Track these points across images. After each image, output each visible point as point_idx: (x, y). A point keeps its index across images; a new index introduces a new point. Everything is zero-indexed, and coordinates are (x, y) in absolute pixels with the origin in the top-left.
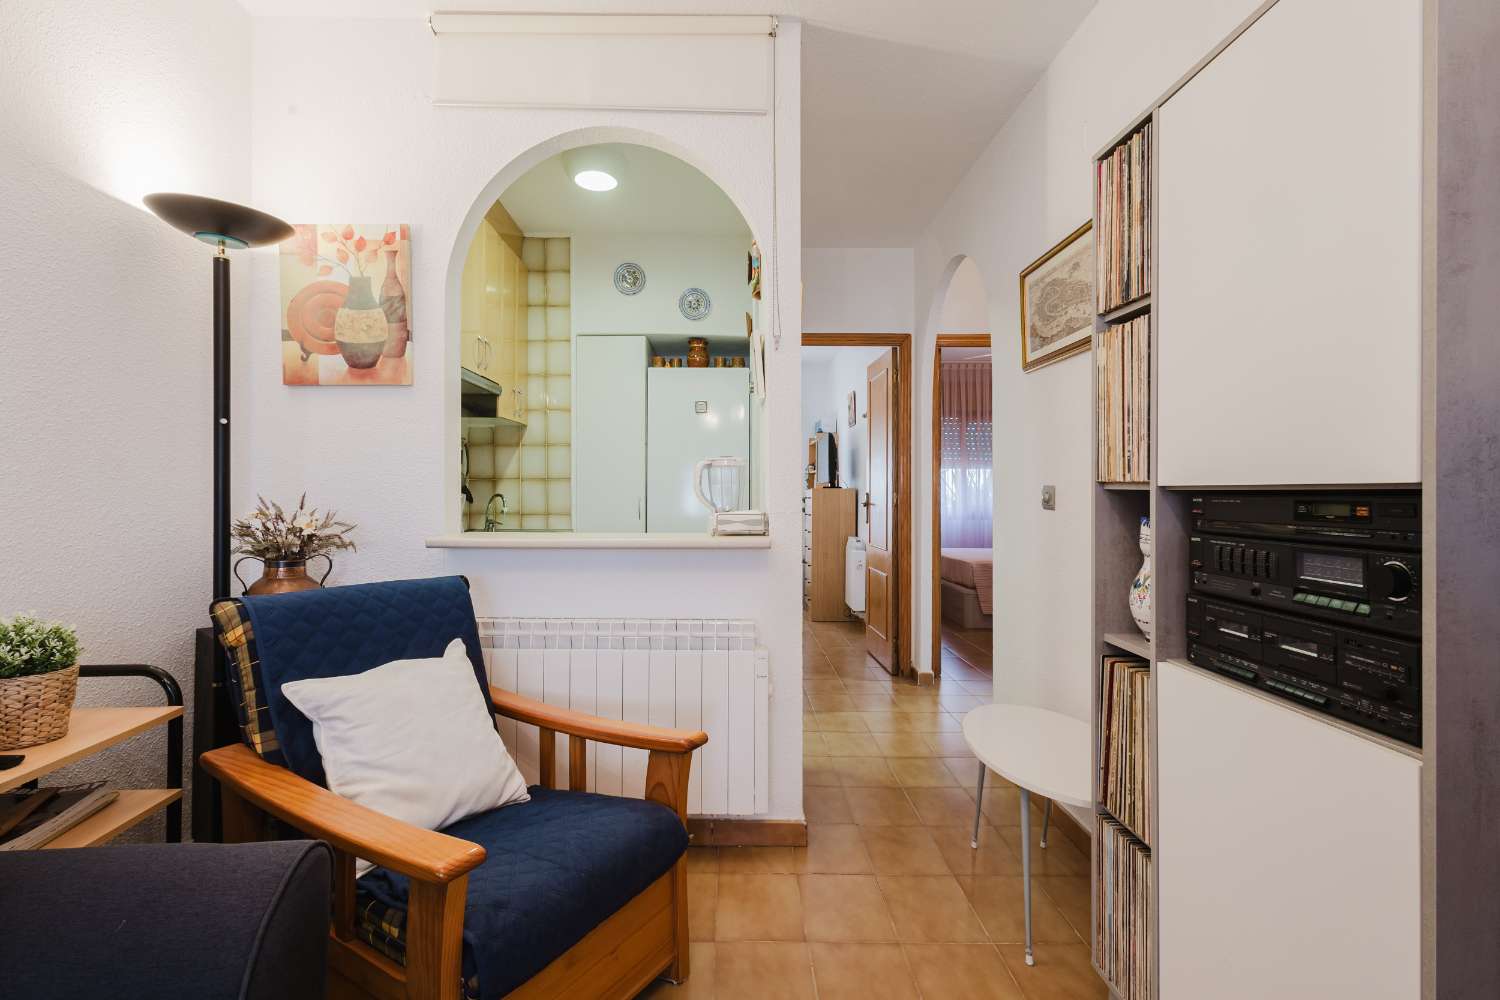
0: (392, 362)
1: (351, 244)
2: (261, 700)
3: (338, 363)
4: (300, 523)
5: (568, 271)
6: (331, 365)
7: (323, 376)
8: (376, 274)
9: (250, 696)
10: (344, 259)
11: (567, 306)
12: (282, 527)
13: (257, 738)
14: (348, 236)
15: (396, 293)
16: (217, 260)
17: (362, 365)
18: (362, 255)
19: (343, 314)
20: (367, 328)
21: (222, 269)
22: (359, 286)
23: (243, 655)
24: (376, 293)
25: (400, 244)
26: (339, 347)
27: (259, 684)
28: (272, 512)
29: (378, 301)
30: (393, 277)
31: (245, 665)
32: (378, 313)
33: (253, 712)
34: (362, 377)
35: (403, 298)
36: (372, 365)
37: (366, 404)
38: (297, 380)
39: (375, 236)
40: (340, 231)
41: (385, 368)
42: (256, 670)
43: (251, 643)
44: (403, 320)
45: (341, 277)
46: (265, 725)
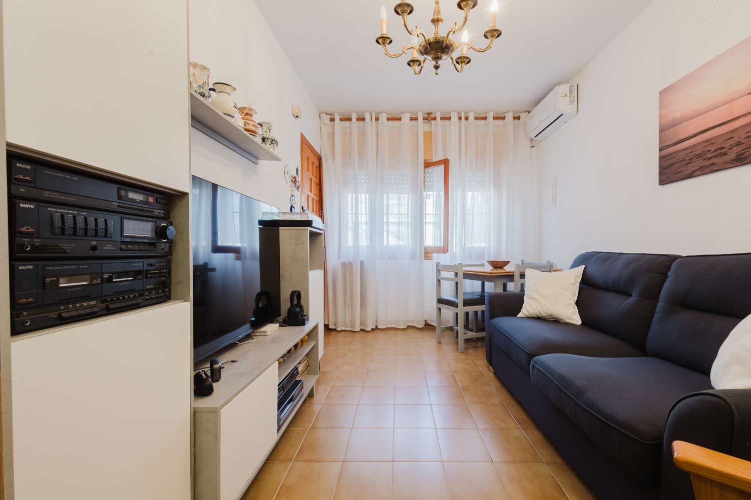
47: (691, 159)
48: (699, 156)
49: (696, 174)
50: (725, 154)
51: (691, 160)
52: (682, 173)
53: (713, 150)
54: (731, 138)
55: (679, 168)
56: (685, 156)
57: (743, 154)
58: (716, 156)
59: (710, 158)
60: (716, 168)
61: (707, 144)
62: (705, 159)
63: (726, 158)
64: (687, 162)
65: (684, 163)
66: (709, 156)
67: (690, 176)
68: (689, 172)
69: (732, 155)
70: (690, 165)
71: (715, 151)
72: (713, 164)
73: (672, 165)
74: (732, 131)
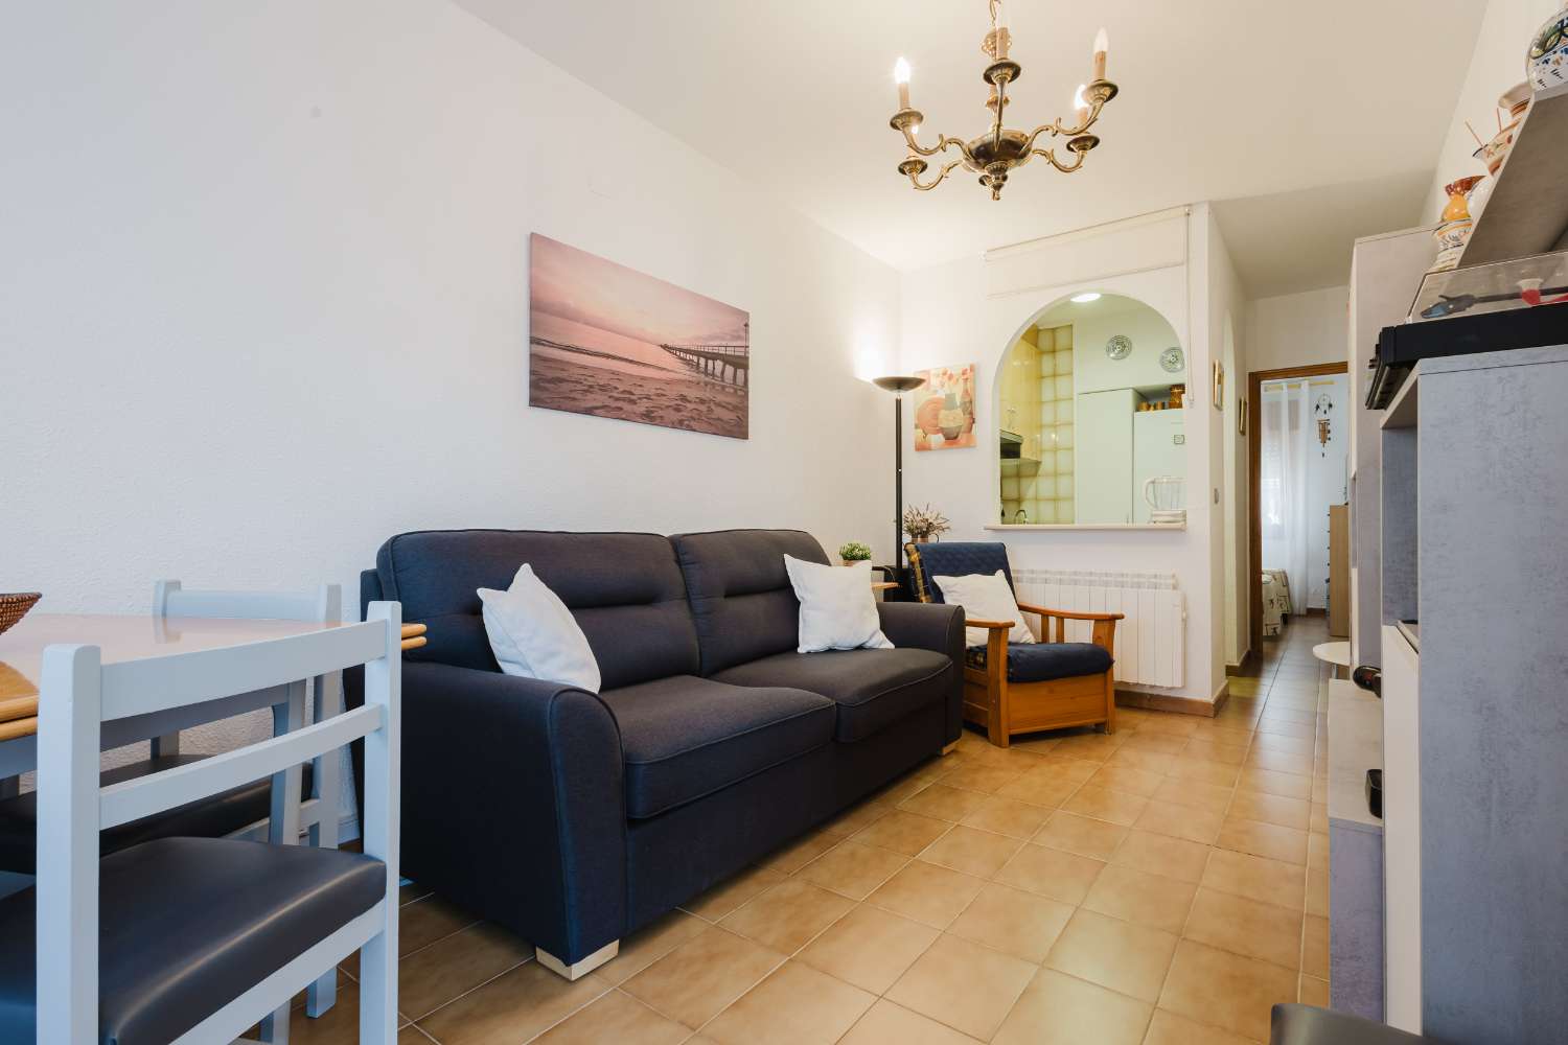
0: (965, 435)
1: (946, 377)
2: (925, 582)
3: (940, 438)
4: (926, 517)
5: (1071, 349)
6: (937, 439)
7: (933, 446)
8: (958, 392)
9: (920, 582)
10: (943, 386)
11: (1071, 374)
12: (919, 518)
13: (923, 598)
14: (945, 374)
15: (967, 400)
16: (897, 400)
17: (951, 438)
18: (952, 382)
19: (943, 413)
20: (952, 419)
21: (899, 403)
22: (950, 398)
23: (917, 565)
24: (958, 400)
25: (970, 374)
26: (941, 430)
27: (924, 577)
28: (915, 512)
29: (958, 404)
30: (966, 391)
31: (918, 570)
32: (959, 411)
33: (921, 588)
34: (951, 444)
35: (971, 402)
36: (956, 438)
37: (955, 458)
38: (922, 448)
39: (957, 372)
40: (941, 372)
41: (962, 438)
42: (922, 571)
43: (920, 560)
44: (971, 413)
45: (941, 395)
46: (927, 592)
47: (591, 386)
48: (603, 388)
49: (597, 411)
50: (633, 402)
51: (590, 389)
52: (578, 403)
53: (621, 390)
54: (640, 386)
55: (571, 391)
56: (583, 377)
57: (652, 412)
58: (624, 400)
59: (617, 399)
60: (624, 416)
61: (612, 376)
62: (610, 397)
63: (635, 408)
64: (586, 388)
65: (579, 387)
66: (615, 395)
67: (589, 411)
68: (589, 405)
69: (642, 407)
70: (590, 396)
71: (624, 392)
72: (620, 409)
73: (562, 380)
74: (643, 378)
